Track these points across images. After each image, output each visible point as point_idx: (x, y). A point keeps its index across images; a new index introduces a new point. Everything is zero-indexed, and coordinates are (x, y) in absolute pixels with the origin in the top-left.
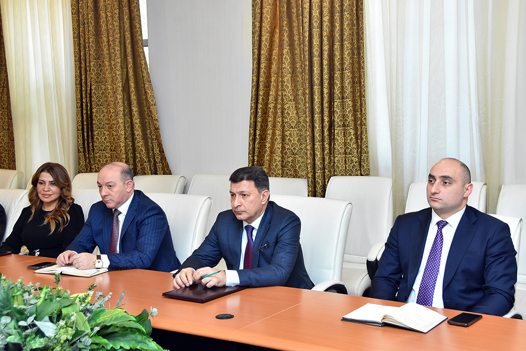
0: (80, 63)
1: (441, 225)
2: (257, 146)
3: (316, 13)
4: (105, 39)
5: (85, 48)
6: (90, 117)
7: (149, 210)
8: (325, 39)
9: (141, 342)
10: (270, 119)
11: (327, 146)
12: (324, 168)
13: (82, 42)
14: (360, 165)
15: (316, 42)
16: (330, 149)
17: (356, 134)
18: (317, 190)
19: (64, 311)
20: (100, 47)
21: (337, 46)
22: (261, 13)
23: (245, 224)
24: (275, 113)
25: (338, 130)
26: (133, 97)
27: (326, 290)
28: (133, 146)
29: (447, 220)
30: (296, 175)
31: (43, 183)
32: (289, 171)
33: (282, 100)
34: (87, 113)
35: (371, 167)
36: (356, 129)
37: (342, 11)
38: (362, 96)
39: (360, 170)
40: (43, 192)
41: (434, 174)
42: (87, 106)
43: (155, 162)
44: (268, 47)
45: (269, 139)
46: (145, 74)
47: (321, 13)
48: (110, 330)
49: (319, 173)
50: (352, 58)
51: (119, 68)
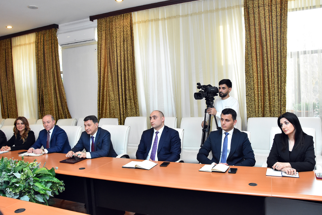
0: (39, 80)
1: (157, 133)
2: (100, 107)
3: (119, 61)
4: (47, 72)
5: (40, 75)
6: (43, 99)
7: (60, 131)
8: (122, 70)
9: (51, 179)
10: (105, 98)
11: (124, 107)
12: (124, 114)
13: (39, 73)
14: (136, 113)
15: (119, 71)
16: (126, 108)
17: (134, 102)
18: (122, 123)
19: (24, 169)
20: (46, 74)
21: (126, 72)
22: (101, 62)
23: (91, 136)
24: (107, 96)
25: (128, 101)
26: (57, 92)
27: (121, 158)
28: (58, 109)
29: (159, 131)
30: (114, 117)
31: (19, 124)
32: (112, 116)
33: (109, 91)
34: (41, 98)
35: (140, 113)
36: (134, 100)
37: (128, 61)
38: (136, 89)
40: (19, 127)
41: (151, 116)
42: (41, 95)
43: (66, 114)
44: (103, 73)
45: (105, 105)
46: (61, 84)
47: (121, 61)
48: (40, 175)
49: (122, 116)
50: (132, 76)
51: (52, 82)
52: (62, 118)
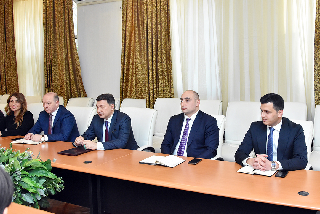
0: (47, 46)
1: (188, 120)
2: (124, 84)
3: (149, 24)
4: (58, 35)
5: (49, 39)
6: (51, 71)
7: (65, 114)
8: (154, 36)
9: (45, 174)
10: (130, 72)
11: (155, 84)
12: (154, 94)
13: (47, 37)
14: (170, 93)
15: (150, 37)
16: (156, 86)
17: (168, 79)
18: (150, 105)
19: (10, 160)
20: (56, 39)
21: (159, 39)
22: (126, 24)
23: (105, 120)
24: (133, 69)
25: (160, 77)
26: (70, 62)
28: (70, 84)
29: (190, 118)
30: (142, 98)
31: (12, 101)
32: (139, 96)
33: (135, 63)
34: (49, 69)
35: (175, 94)
36: (168, 77)
37: (161, 24)
38: (170, 62)
39: (170, 95)
40: (12, 106)
41: (182, 98)
42: (49, 66)
43: (80, 92)
44: (129, 39)
45: (130, 81)
46: (75, 51)
47: (152, 24)
48: (31, 168)
49: (151, 96)
50: (166, 45)
51: (63, 48)
52: (75, 97)
